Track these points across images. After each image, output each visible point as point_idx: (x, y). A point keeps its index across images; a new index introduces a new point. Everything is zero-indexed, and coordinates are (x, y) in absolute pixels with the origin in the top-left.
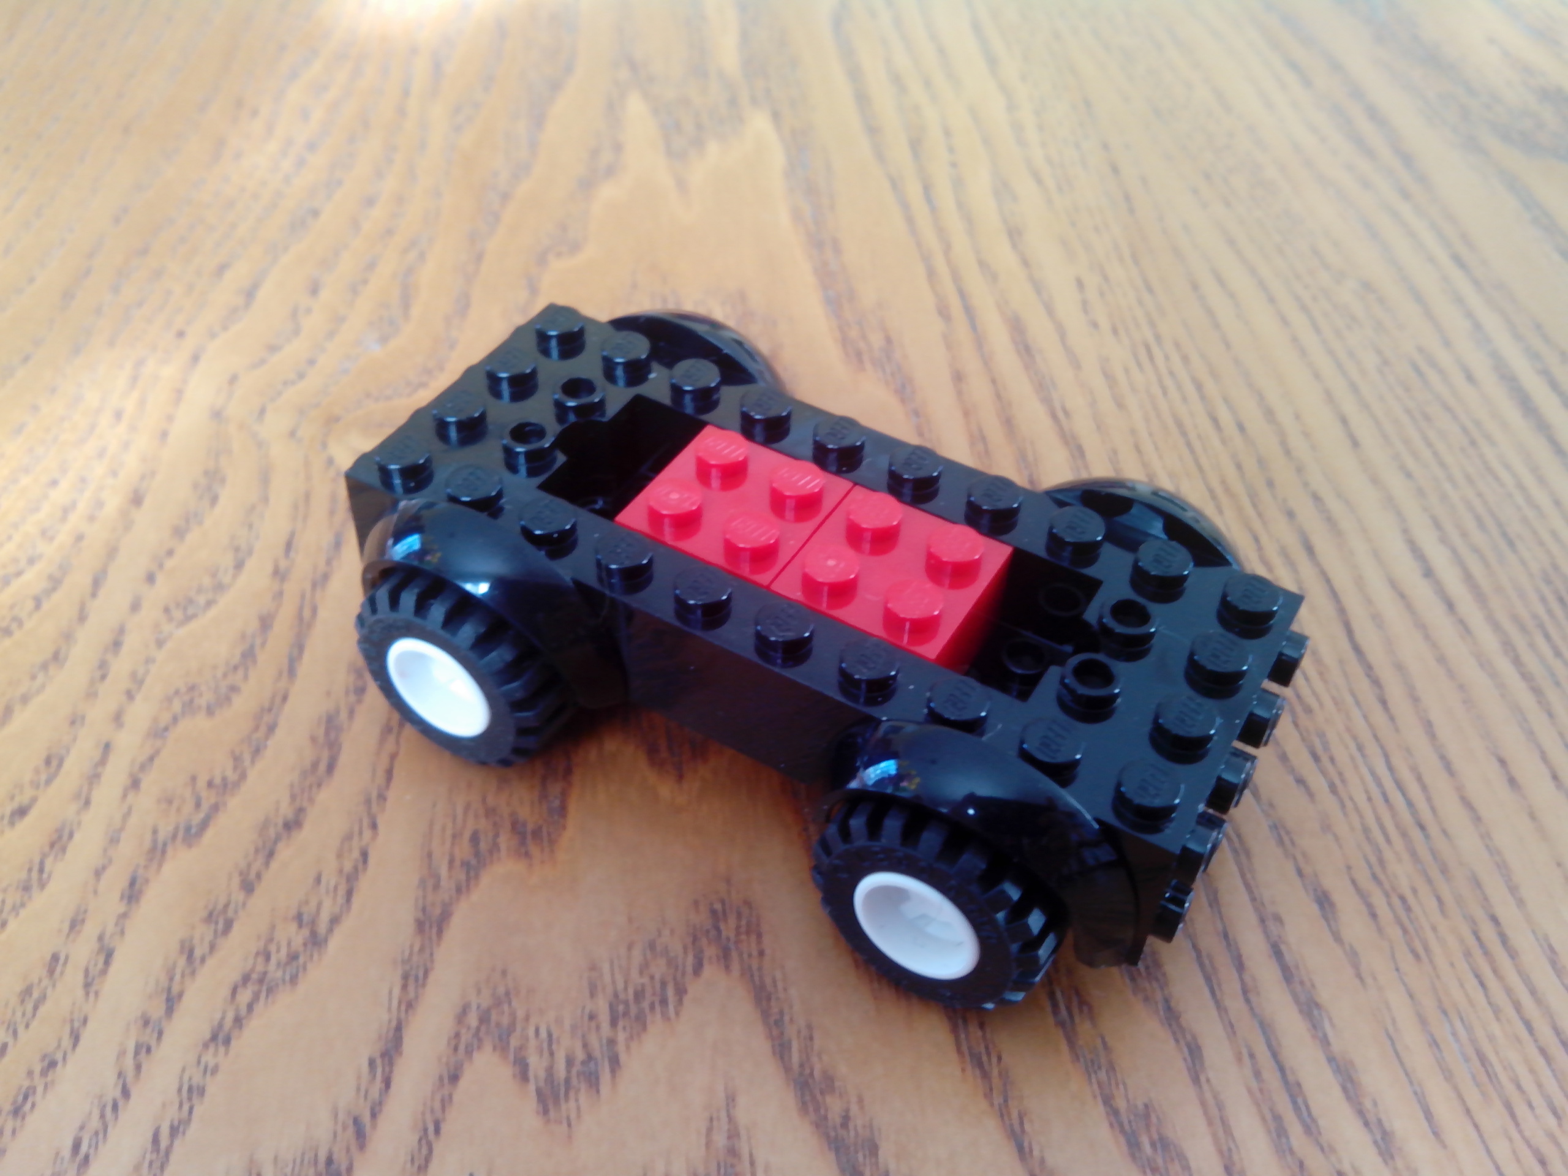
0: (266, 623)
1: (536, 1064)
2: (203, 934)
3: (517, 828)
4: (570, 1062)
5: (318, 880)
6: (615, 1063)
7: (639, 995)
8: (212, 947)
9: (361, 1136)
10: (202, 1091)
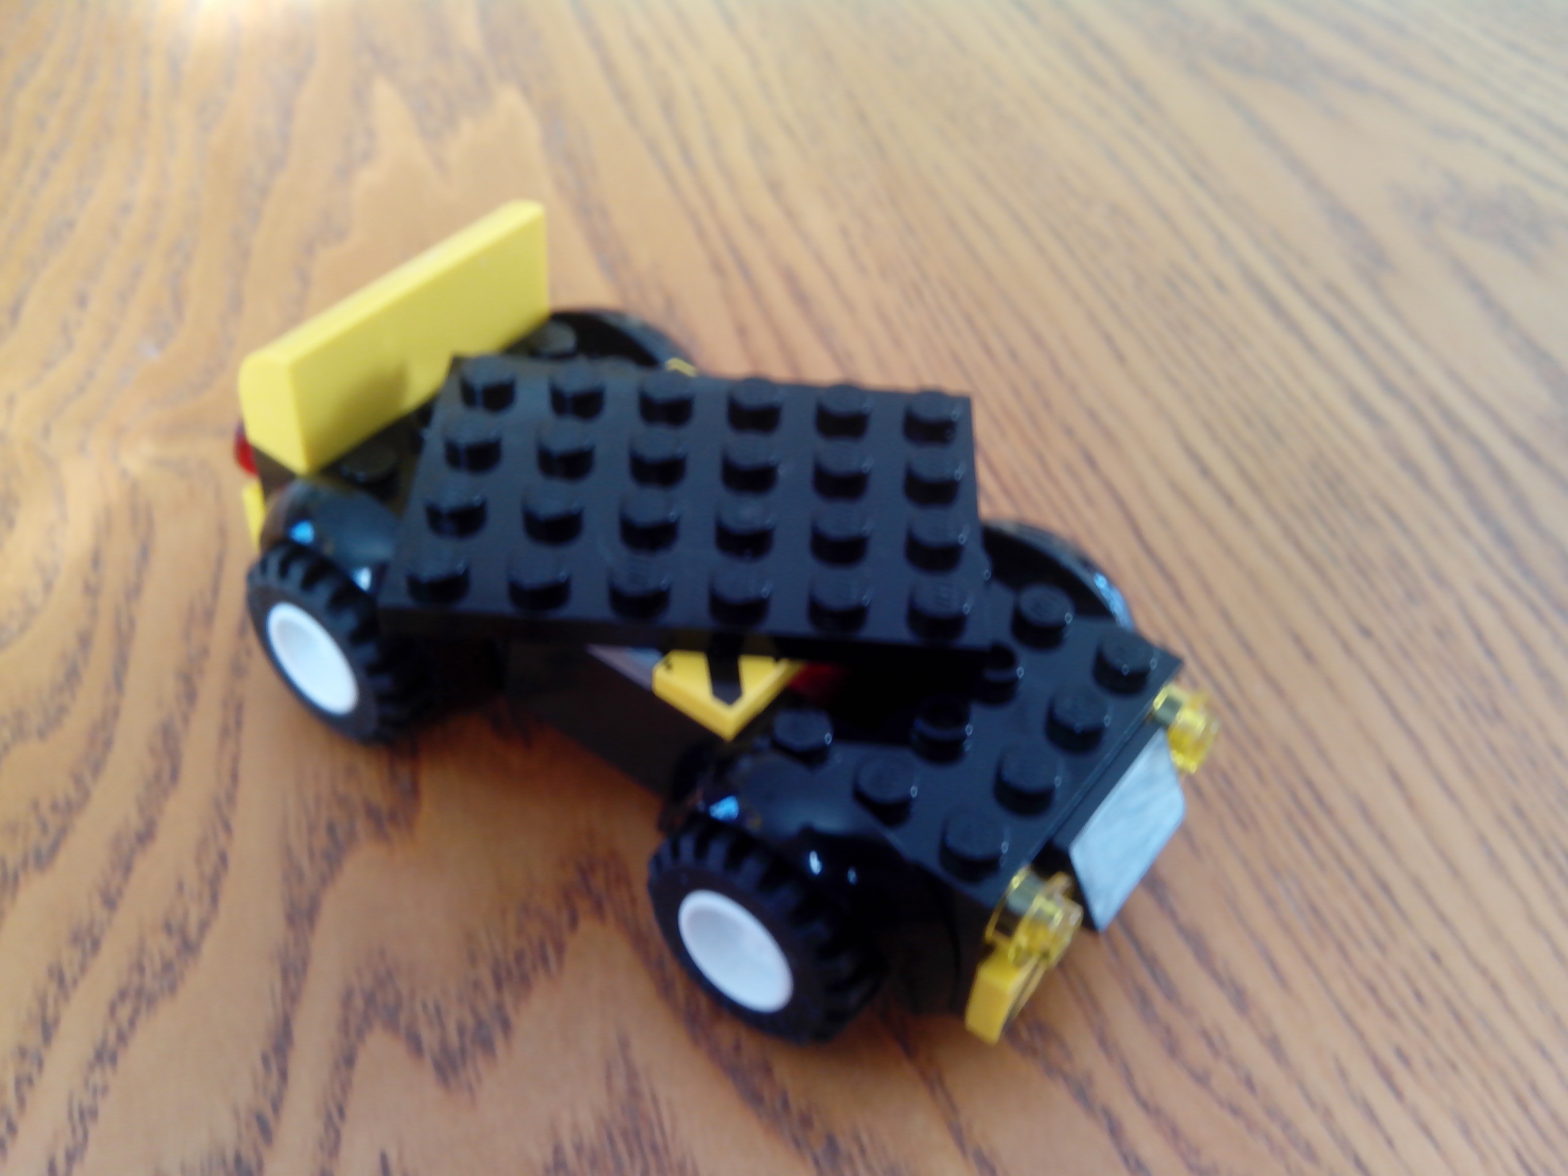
0: (85, 641)
1: (429, 1037)
2: (70, 958)
3: (372, 813)
4: (461, 1031)
5: (180, 887)
6: (506, 1026)
7: (519, 957)
8: (83, 968)
9: (266, 1131)
10: (94, 1113)
